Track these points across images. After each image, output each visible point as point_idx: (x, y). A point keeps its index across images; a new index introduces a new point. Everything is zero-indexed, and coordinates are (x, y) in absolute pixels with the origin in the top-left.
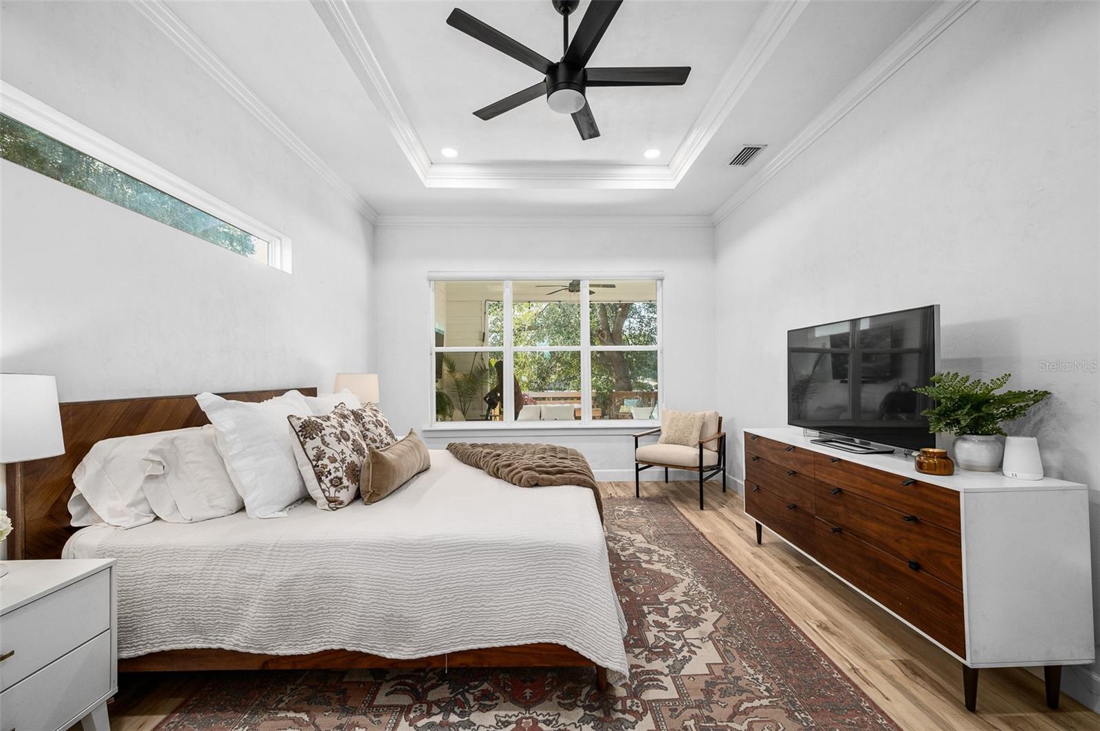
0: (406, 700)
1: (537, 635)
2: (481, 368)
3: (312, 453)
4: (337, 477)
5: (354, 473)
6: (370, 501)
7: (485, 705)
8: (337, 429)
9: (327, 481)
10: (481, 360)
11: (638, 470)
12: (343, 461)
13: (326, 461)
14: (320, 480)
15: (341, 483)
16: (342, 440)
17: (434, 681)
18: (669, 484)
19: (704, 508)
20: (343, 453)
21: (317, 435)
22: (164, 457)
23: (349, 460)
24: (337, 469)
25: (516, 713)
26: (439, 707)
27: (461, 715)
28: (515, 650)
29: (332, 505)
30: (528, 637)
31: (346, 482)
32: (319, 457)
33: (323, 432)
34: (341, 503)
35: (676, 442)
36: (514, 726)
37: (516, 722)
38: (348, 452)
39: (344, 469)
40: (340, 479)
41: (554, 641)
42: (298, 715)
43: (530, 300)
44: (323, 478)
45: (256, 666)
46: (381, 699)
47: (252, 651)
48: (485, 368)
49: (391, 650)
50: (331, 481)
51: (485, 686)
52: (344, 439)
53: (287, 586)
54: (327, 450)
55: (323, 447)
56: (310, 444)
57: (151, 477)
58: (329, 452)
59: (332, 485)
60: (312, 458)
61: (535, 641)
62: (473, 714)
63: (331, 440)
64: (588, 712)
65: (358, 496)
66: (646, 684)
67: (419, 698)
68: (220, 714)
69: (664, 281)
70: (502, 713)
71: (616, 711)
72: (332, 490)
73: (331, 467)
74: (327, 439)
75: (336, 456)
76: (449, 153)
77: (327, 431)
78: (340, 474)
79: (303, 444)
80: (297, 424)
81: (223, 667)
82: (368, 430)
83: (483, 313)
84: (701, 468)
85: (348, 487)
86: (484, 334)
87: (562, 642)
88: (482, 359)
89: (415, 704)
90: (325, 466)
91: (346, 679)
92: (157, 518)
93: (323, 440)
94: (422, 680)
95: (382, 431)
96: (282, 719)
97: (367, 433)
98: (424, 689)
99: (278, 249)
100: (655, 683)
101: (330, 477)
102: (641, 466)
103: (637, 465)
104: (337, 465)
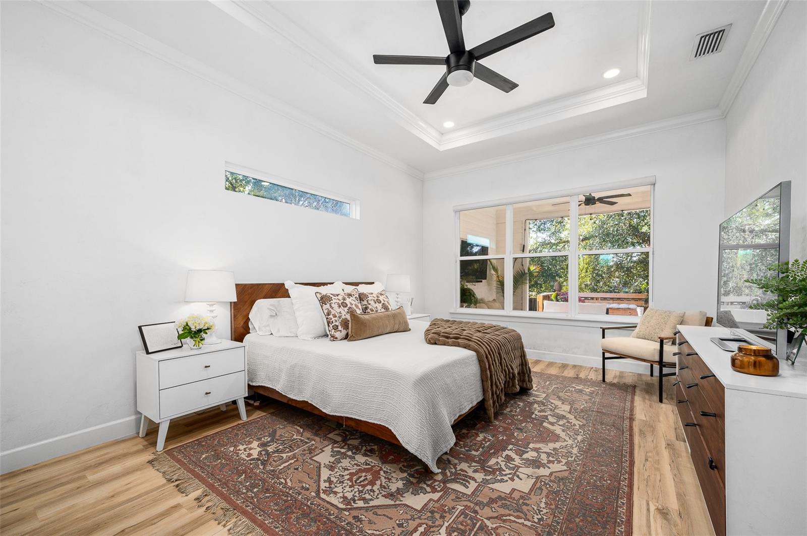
0: (339, 439)
1: (380, 420)
2: (522, 272)
3: (326, 312)
4: (335, 325)
5: (345, 324)
6: (350, 340)
7: (367, 454)
8: (340, 300)
9: (331, 326)
10: (521, 266)
11: (604, 358)
12: (340, 317)
13: (331, 316)
14: (329, 326)
15: (338, 328)
16: (342, 307)
17: (357, 437)
18: (653, 378)
19: (664, 400)
20: (340, 313)
21: (328, 302)
22: (276, 308)
23: (343, 317)
24: (336, 321)
25: (376, 462)
26: (348, 447)
27: (353, 453)
28: (371, 425)
29: (332, 338)
30: (375, 419)
31: (340, 328)
32: (328, 314)
33: (331, 301)
34: (336, 338)
35: (647, 337)
36: (370, 467)
37: (372, 466)
38: (343, 313)
39: (340, 321)
40: (337, 326)
41: (387, 426)
42: (300, 429)
43: (563, 216)
44: (330, 324)
45: (285, 401)
46: (331, 436)
47: (283, 393)
48: (524, 272)
49: (324, 408)
50: (333, 326)
51: (375, 447)
52: (343, 306)
53: (293, 367)
54: (332, 310)
55: (330, 309)
56: (325, 307)
57: (272, 316)
58: (333, 312)
59: (333, 329)
60: (326, 314)
61: (379, 423)
62: (358, 455)
63: (335, 306)
64: (408, 477)
65: (346, 337)
66: (458, 480)
67: (344, 440)
68: (280, 420)
69: (656, 185)
70: (370, 460)
71: (425, 483)
72: (333, 331)
73: (333, 319)
74: (333, 305)
75: (336, 314)
76: (449, 125)
77: (334, 301)
78: (337, 324)
79: (322, 307)
80: (319, 296)
81: (277, 398)
82: (370, 304)
83: (523, 230)
84: (661, 363)
85: (341, 331)
86: (524, 245)
87: (390, 428)
88: (523, 265)
89: (341, 442)
90: (331, 319)
91: (326, 424)
92: (272, 334)
93: (330, 305)
94: (352, 434)
95: (379, 306)
96: (295, 428)
97: (369, 306)
98: (350, 438)
99: (354, 206)
100: (464, 482)
101: (333, 325)
102: (607, 355)
103: (604, 354)
104: (336, 319)
